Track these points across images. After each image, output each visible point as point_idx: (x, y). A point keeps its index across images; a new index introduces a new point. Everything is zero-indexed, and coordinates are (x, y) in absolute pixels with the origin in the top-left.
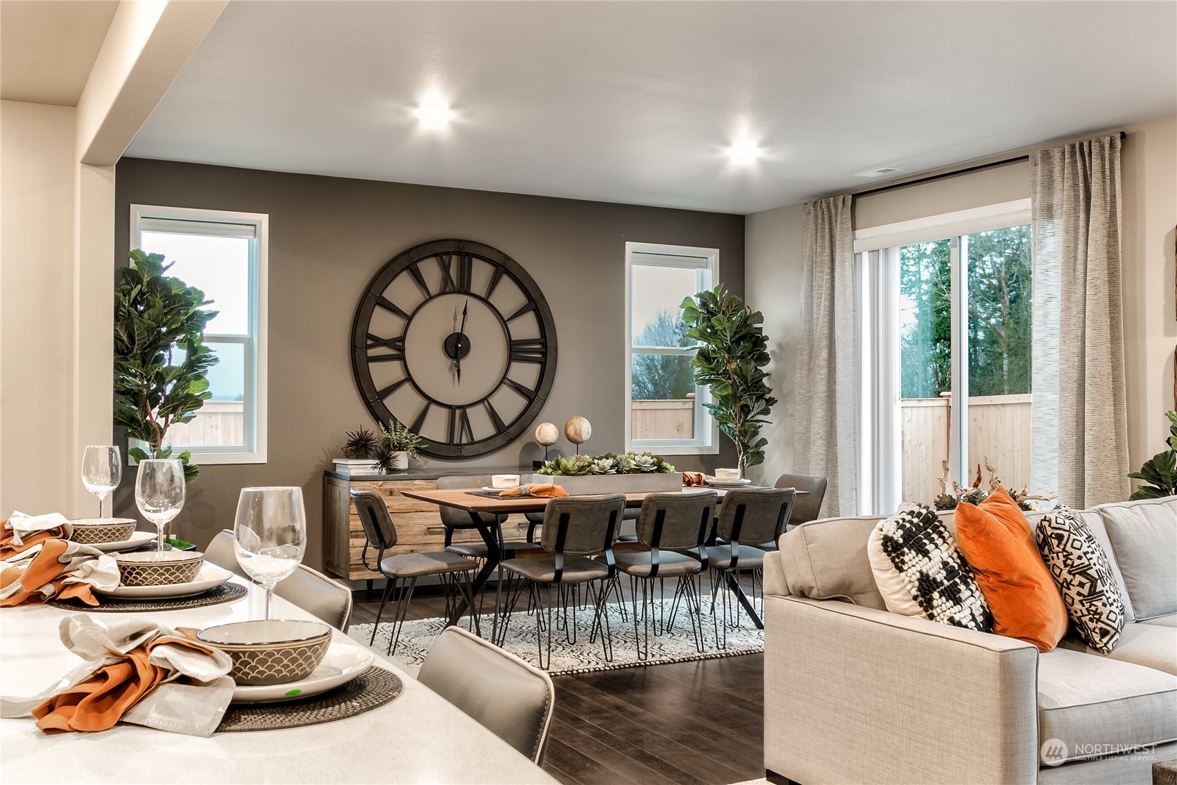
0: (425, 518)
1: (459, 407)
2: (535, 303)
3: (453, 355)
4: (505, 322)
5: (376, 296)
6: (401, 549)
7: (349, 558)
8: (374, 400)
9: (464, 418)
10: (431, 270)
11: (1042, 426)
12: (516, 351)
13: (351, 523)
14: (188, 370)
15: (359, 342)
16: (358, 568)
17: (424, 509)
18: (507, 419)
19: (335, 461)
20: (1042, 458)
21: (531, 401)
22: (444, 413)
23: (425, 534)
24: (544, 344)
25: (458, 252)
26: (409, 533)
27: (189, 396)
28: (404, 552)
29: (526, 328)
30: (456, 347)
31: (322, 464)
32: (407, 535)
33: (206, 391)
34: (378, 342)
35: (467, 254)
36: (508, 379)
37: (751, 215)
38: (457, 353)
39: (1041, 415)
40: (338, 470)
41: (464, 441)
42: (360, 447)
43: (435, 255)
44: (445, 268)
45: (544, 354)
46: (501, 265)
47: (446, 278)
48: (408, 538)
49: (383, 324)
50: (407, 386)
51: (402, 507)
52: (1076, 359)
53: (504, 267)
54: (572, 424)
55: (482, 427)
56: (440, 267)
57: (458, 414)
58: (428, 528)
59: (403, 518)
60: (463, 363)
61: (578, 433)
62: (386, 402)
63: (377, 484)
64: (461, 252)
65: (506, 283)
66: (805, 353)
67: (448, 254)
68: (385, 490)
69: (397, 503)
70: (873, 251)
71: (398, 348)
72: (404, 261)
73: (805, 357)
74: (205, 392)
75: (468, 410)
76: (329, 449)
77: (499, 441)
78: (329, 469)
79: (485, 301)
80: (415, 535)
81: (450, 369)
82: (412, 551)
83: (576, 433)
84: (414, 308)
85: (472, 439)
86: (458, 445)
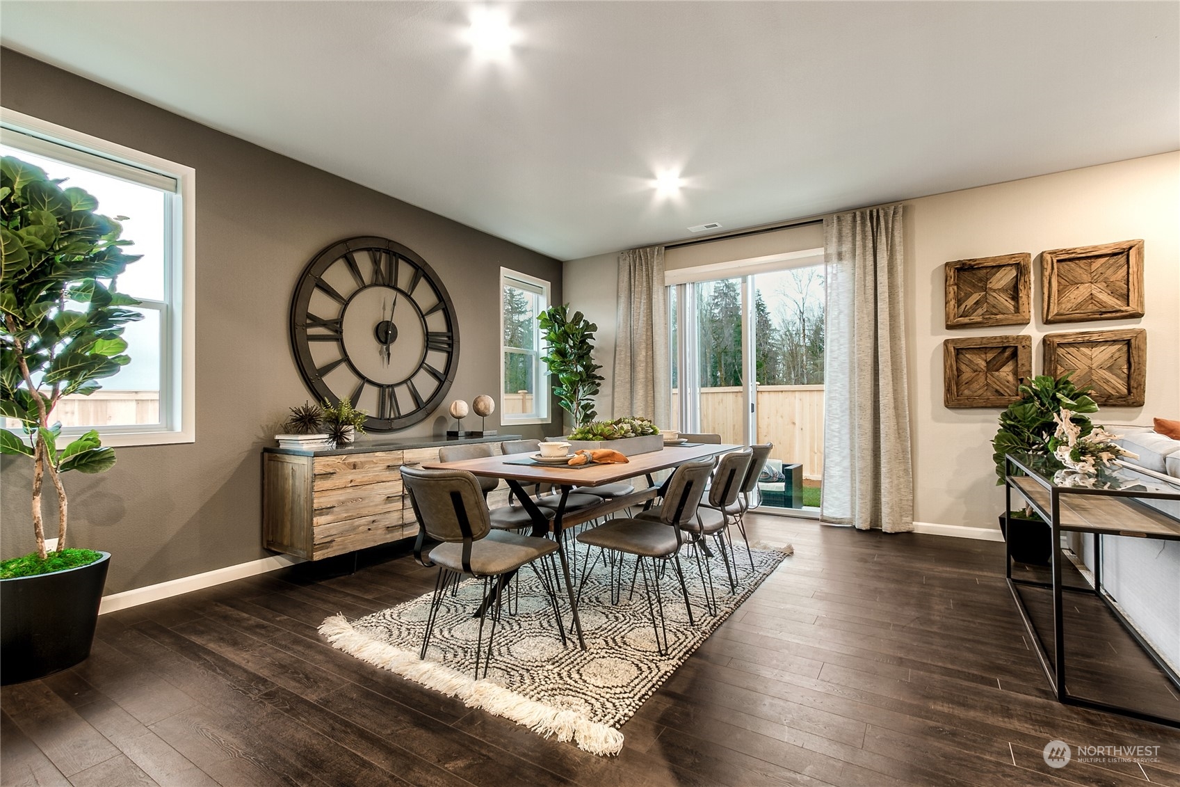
0: (385, 488)
1: (389, 386)
2: (444, 304)
3: (383, 340)
4: (423, 316)
5: (316, 278)
6: (364, 521)
7: (313, 538)
8: (311, 377)
9: (393, 396)
10: (364, 262)
11: (837, 395)
12: (430, 341)
13: (315, 501)
14: (96, 322)
15: (300, 319)
16: (322, 547)
17: (384, 479)
18: (425, 397)
19: (277, 437)
20: (837, 416)
21: (441, 383)
22: (375, 390)
23: (385, 504)
24: (451, 338)
25: (387, 250)
26: (371, 504)
27: (97, 359)
28: (366, 523)
29: (437, 323)
30: (385, 333)
31: (259, 440)
32: (369, 506)
33: (123, 354)
34: (317, 321)
35: (395, 254)
36: (426, 364)
37: (568, 262)
38: (386, 339)
39: (837, 388)
40: (282, 447)
41: (392, 416)
42: (304, 422)
43: (368, 250)
44: (376, 262)
45: (451, 345)
46: (421, 268)
47: (377, 271)
48: (370, 509)
49: (321, 305)
50: (343, 366)
51: (366, 479)
52: (870, 351)
53: (422, 271)
54: (482, 400)
55: (406, 404)
56: (372, 261)
57: (386, 392)
58: (388, 497)
59: (365, 490)
60: (392, 347)
61: (487, 408)
62: (325, 379)
63: (341, 459)
64: (390, 251)
65: (423, 284)
66: (623, 353)
67: (379, 251)
68: (349, 464)
69: (360, 477)
70: (681, 285)
71: (336, 330)
72: (341, 249)
73: (623, 356)
74: (121, 356)
75: (396, 389)
76: (267, 426)
77: (420, 414)
78: (268, 446)
79: (408, 296)
80: (376, 505)
81: (381, 352)
82: (374, 521)
83: (485, 408)
84: (350, 293)
85: (399, 414)
86: (388, 419)
